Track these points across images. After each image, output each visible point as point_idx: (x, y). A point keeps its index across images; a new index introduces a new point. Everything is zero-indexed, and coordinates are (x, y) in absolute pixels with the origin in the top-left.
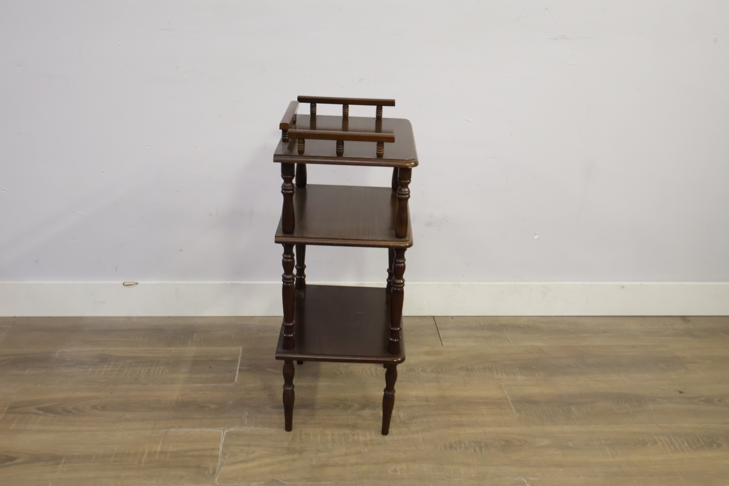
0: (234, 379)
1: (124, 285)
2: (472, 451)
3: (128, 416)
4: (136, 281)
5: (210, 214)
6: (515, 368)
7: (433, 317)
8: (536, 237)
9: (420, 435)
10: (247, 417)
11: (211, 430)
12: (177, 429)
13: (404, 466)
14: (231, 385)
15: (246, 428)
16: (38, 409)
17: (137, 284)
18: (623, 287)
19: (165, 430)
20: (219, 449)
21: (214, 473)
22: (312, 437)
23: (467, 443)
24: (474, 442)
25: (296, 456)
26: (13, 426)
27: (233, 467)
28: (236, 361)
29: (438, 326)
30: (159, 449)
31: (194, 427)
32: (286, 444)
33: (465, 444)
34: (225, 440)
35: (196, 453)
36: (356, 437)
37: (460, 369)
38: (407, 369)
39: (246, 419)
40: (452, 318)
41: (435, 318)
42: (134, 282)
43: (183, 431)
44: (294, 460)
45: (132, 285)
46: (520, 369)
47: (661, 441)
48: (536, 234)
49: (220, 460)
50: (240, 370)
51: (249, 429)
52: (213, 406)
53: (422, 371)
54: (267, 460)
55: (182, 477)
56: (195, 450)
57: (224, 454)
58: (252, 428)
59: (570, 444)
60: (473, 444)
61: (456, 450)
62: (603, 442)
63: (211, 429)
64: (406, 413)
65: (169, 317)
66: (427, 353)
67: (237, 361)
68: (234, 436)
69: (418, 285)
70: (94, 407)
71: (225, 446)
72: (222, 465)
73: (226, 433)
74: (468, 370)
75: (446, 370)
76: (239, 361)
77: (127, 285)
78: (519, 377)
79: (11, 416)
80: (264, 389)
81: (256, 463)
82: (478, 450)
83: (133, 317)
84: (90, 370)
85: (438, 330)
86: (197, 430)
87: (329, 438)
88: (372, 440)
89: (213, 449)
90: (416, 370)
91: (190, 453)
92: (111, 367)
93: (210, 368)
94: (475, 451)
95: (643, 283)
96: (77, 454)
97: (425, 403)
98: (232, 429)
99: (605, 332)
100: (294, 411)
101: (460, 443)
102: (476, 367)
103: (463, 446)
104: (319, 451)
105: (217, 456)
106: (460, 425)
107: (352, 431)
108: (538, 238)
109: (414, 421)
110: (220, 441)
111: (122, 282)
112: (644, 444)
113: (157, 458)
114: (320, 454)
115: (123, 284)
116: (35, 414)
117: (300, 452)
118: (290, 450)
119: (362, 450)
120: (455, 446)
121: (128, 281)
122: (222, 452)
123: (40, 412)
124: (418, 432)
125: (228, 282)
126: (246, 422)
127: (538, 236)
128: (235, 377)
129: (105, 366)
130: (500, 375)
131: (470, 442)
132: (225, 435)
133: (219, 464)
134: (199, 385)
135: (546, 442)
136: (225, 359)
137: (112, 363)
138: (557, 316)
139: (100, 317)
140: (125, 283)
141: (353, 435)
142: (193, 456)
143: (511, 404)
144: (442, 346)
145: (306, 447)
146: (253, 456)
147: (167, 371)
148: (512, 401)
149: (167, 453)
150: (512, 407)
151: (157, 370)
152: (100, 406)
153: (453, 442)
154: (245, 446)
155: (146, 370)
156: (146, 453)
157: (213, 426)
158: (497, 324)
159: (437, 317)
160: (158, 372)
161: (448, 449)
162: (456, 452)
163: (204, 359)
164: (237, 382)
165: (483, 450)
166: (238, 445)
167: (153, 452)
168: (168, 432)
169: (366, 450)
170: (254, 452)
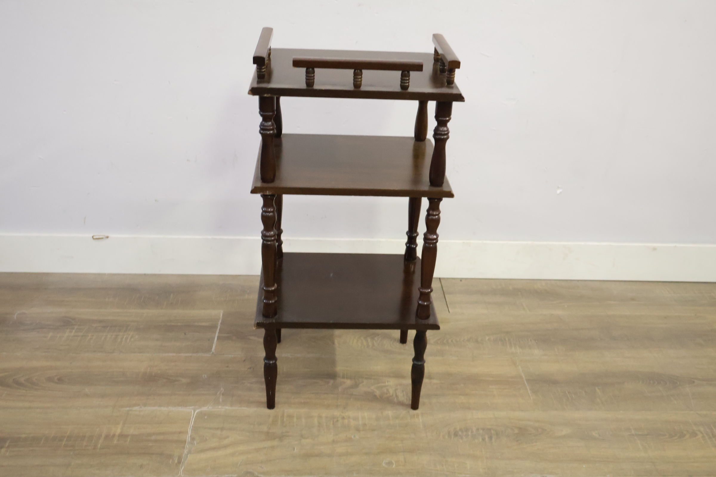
0: (211, 348)
1: (94, 239)
2: (481, 440)
3: (87, 390)
4: (107, 235)
5: (188, 160)
6: (531, 340)
7: (440, 279)
8: (558, 192)
9: (420, 419)
10: (223, 394)
11: (180, 409)
12: (141, 408)
13: (401, 457)
14: (208, 355)
15: (220, 407)
17: (107, 237)
18: (654, 249)
19: (128, 409)
21: (179, 462)
22: (295, 420)
23: (474, 430)
24: (483, 429)
25: (276, 443)
27: (203, 456)
28: (215, 327)
29: (444, 289)
30: (118, 431)
31: (160, 406)
32: (265, 428)
33: (472, 432)
34: (195, 422)
35: (161, 437)
36: (346, 421)
37: (469, 340)
39: (221, 396)
40: (461, 281)
41: (441, 280)
42: (104, 236)
43: (148, 409)
44: (273, 448)
45: (102, 238)
46: (537, 341)
47: (701, 433)
48: (559, 187)
49: (187, 446)
50: (219, 338)
51: (224, 409)
52: (184, 381)
54: (242, 448)
55: (141, 467)
56: (160, 434)
57: (193, 439)
58: (227, 408)
59: (595, 434)
60: (481, 431)
61: (462, 438)
62: (633, 432)
63: (180, 407)
64: (404, 392)
65: (145, 274)
67: (217, 327)
68: (206, 417)
70: (50, 379)
71: (196, 429)
72: (190, 452)
73: (197, 413)
74: (477, 341)
75: (452, 341)
76: (219, 327)
77: (96, 239)
78: (536, 352)
80: (244, 361)
81: (230, 451)
82: (487, 439)
83: (104, 274)
84: (51, 334)
85: (445, 294)
86: (164, 409)
87: (316, 420)
88: (365, 425)
89: (180, 433)
91: (153, 438)
92: (74, 331)
93: (185, 334)
94: (484, 440)
95: (678, 245)
96: (23, 436)
98: (205, 409)
99: (633, 299)
100: (277, 387)
101: (467, 430)
102: (487, 338)
103: (470, 433)
104: (302, 436)
105: (185, 442)
106: (467, 408)
108: (561, 193)
110: (190, 422)
111: (91, 235)
112: (682, 435)
113: (115, 442)
114: (304, 441)
115: (93, 237)
117: (281, 438)
118: (269, 436)
119: (353, 437)
120: (460, 433)
121: (98, 234)
122: (190, 436)
125: (210, 237)
126: (221, 400)
127: (561, 190)
128: (213, 345)
129: (68, 330)
130: (513, 348)
131: (478, 429)
132: (196, 415)
133: (186, 451)
134: (171, 354)
135: (566, 431)
136: (203, 324)
137: (76, 327)
138: (578, 281)
139: (68, 274)
140: (94, 236)
142: (156, 441)
143: (526, 384)
144: (448, 312)
145: (288, 432)
146: (226, 442)
147: (137, 337)
148: (528, 380)
149: (126, 436)
150: (528, 387)
151: (125, 337)
152: (56, 378)
153: (458, 429)
154: (217, 429)
155: (113, 336)
156: (103, 435)
157: (183, 404)
158: (511, 288)
159: (444, 279)
160: (127, 338)
161: (453, 437)
162: (461, 441)
163: (179, 324)
164: (214, 351)
165: (493, 440)
166: (210, 428)
167: (112, 435)
168: (131, 410)
169: (357, 437)
170: (227, 437)
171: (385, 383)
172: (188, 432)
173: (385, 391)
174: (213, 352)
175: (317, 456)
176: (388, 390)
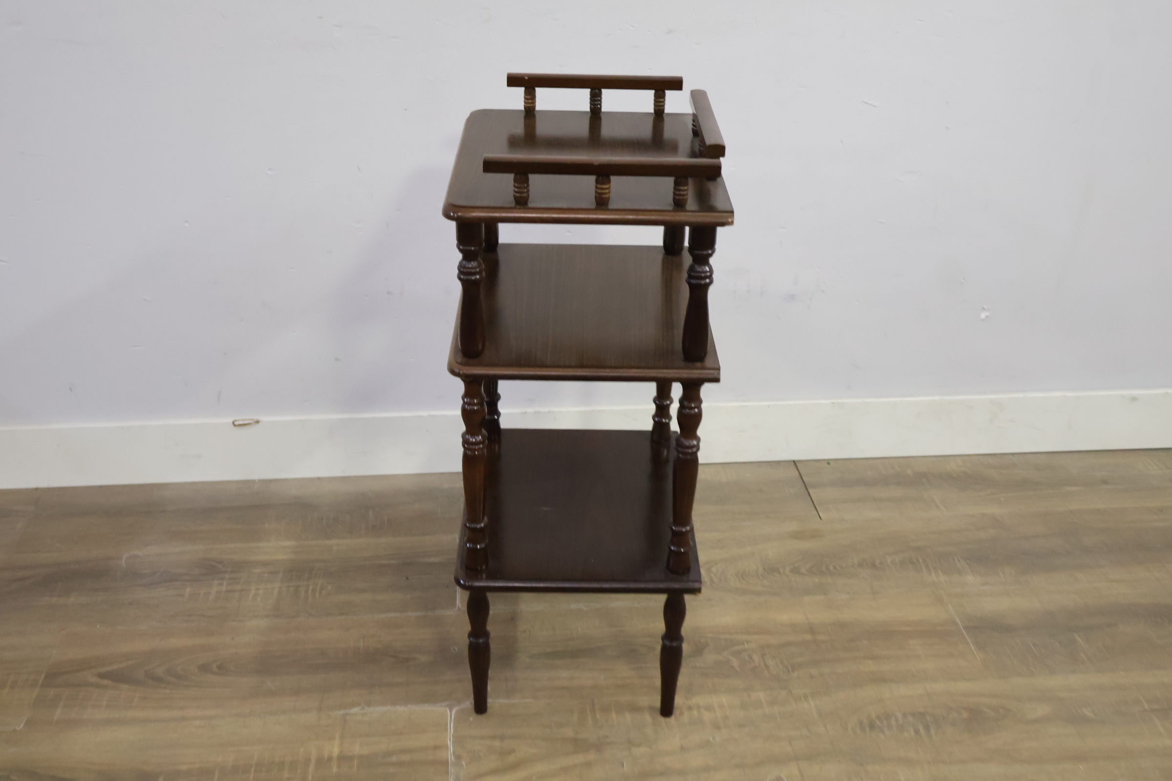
0: (454, 600)
1: (235, 425)
2: (912, 733)
3: (270, 683)
4: (256, 418)
5: (389, 292)
6: (958, 560)
7: (794, 461)
8: (983, 316)
9: (812, 703)
11: (427, 708)
12: (363, 708)
13: (794, 769)
14: (451, 613)
16: (102, 676)
17: (258, 422)
18: (1134, 399)
19: (342, 712)
20: (447, 747)
23: (899, 716)
24: (913, 715)
25: (591, 756)
26: (58, 714)
28: (451, 562)
29: (805, 479)
30: (336, 751)
31: (394, 703)
32: (569, 732)
33: (897, 720)
34: (455, 728)
35: (406, 758)
36: (695, 713)
37: (860, 565)
38: (764, 569)
40: (829, 464)
41: (798, 464)
42: (252, 419)
43: (377, 711)
44: (588, 764)
45: (250, 424)
46: (968, 562)
48: (984, 308)
49: (452, 770)
51: (497, 703)
52: (424, 658)
53: (792, 571)
54: (539, 768)
56: (404, 751)
57: (458, 757)
58: (502, 701)
59: (1088, 712)
60: (911, 719)
61: (882, 732)
62: (1146, 706)
63: (427, 705)
65: (319, 478)
66: (797, 536)
68: (471, 719)
69: (769, 406)
70: (204, 668)
71: (459, 740)
72: (457, 779)
73: (455, 714)
74: (874, 566)
75: (835, 568)
77: (240, 425)
78: (970, 578)
79: (52, 692)
81: (521, 773)
82: (922, 731)
83: (254, 482)
84: (188, 590)
85: (808, 487)
86: (401, 709)
88: (726, 717)
89: (436, 748)
90: (781, 570)
91: (394, 759)
92: (225, 583)
93: (407, 579)
95: (1168, 391)
96: (183, 768)
97: (808, 637)
98: (466, 705)
99: (1104, 482)
101: (887, 717)
102: (889, 560)
103: (893, 722)
104: (631, 744)
105: (447, 761)
106: (880, 679)
107: (687, 699)
108: (987, 317)
109: (795, 675)
110: (447, 730)
111: (231, 420)
113: (335, 769)
114: (636, 751)
115: (233, 423)
116: (97, 686)
117: (599, 746)
118: (579, 745)
119: (711, 739)
120: (878, 723)
121: (242, 418)
122: (454, 753)
123: (106, 682)
124: (806, 697)
125: (424, 413)
127: (987, 314)
128: (456, 596)
129: (216, 582)
130: (934, 575)
131: (905, 715)
132: (454, 716)
133: (451, 779)
134: (392, 615)
135: (1041, 710)
136: (433, 560)
137: (227, 576)
138: (1013, 454)
139: (194, 483)
140: (235, 421)
141: (690, 708)
142: (400, 764)
143: (965, 634)
144: (819, 519)
145: (607, 737)
146: (511, 759)
147: (330, 588)
148: (966, 628)
149: (351, 758)
150: (969, 641)
151: (311, 588)
152: (214, 667)
153: (874, 716)
154: (493, 738)
155: (292, 589)
156: (313, 761)
157: (430, 698)
158: (909, 472)
159: (801, 461)
160: (314, 590)
161: (868, 730)
162: (882, 736)
163: (394, 562)
164: (460, 606)
165: (933, 731)
166: (482, 738)
167: (326, 757)
168: (347, 714)
169: (718, 739)
170: (513, 751)
171: (744, 644)
172: (448, 747)
173: (747, 658)
174: (459, 609)
175: (662, 774)
176: (750, 657)
